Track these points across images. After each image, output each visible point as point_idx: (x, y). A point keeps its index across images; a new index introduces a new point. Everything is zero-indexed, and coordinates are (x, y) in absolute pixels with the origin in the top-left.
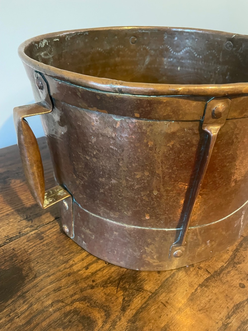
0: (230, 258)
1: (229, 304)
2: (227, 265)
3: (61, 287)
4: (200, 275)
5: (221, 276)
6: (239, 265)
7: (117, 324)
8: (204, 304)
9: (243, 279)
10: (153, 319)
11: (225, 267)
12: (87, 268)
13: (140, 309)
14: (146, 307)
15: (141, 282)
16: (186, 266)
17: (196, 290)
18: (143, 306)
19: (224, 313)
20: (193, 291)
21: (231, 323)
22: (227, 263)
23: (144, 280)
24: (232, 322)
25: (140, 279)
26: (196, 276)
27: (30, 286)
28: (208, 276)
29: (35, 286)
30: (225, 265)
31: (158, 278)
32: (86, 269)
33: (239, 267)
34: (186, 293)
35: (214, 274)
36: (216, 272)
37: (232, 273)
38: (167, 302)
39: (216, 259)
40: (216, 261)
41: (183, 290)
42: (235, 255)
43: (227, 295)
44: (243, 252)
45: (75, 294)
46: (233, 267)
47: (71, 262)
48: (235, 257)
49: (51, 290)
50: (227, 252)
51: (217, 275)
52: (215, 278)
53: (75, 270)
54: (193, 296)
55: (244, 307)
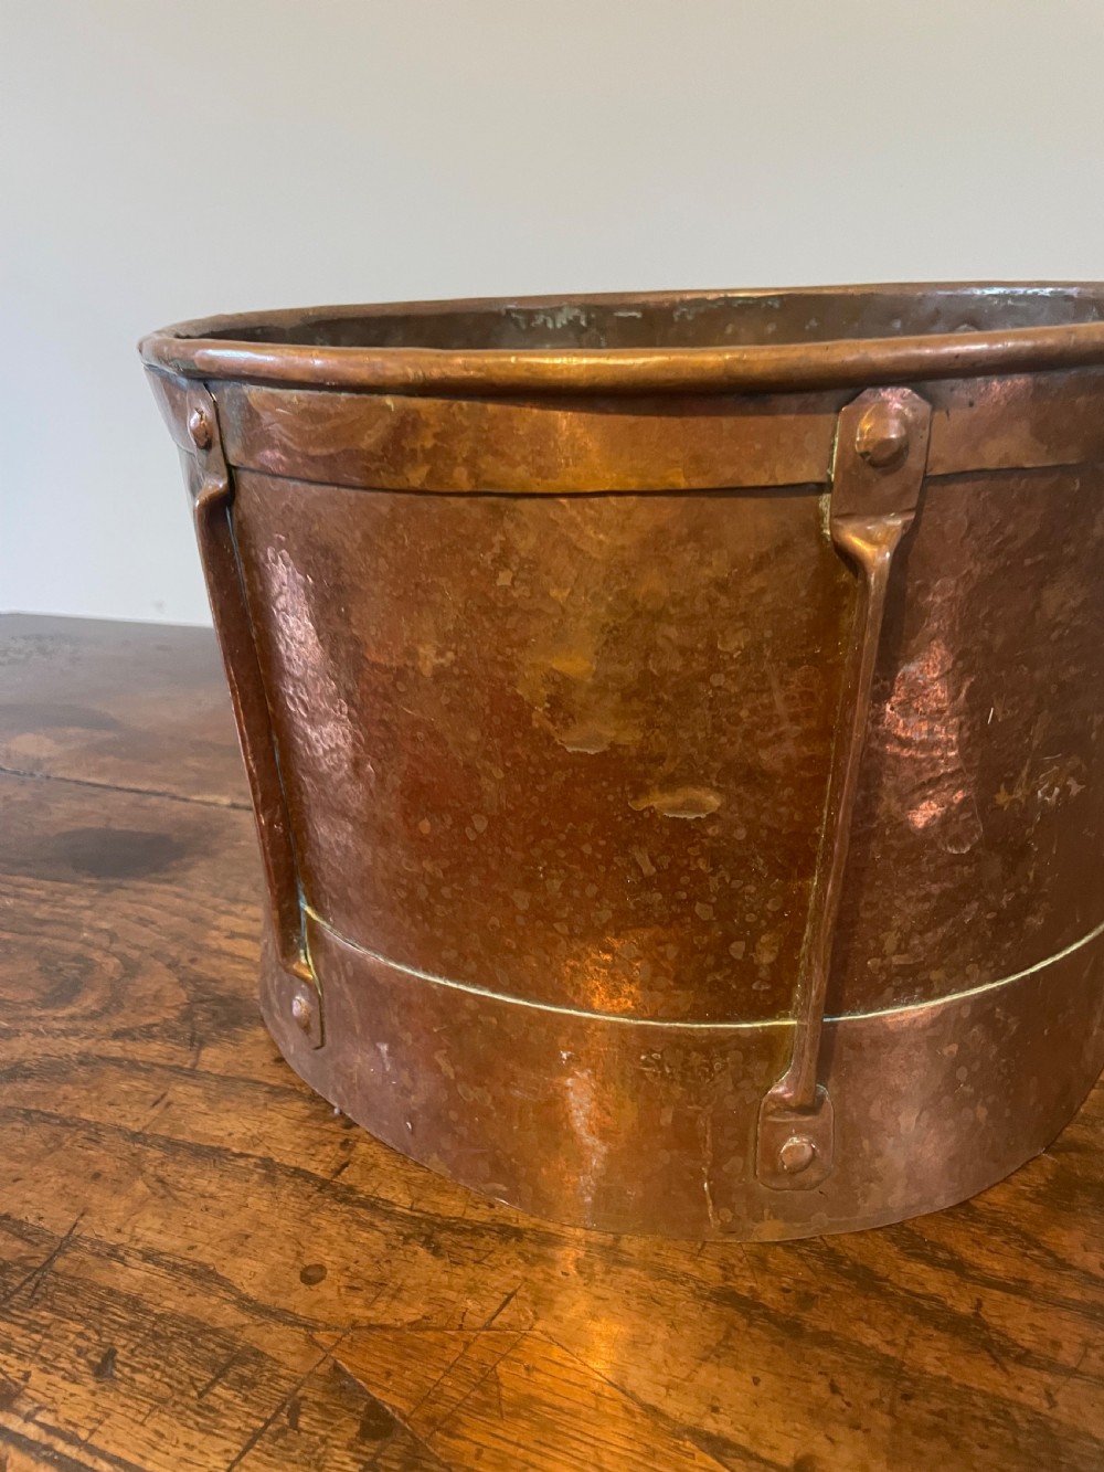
0: (451, 1218)
1: (209, 1249)
2: (405, 1216)
3: (153, 923)
4: (313, 1151)
5: (335, 1207)
6: (422, 1251)
7: (71, 1038)
8: (189, 1187)
9: (347, 1274)
10: (103, 1093)
11: (392, 1212)
12: (232, 936)
13: (129, 1061)
14: (140, 1069)
15: (228, 1036)
16: (333, 1107)
17: (241, 1155)
18: (141, 1064)
19: (169, 1242)
20: (235, 1150)
21: (126, 1265)
22: (417, 1214)
23: (237, 1040)
24: (130, 1269)
25: (235, 1032)
26: (305, 1143)
27: (141, 885)
28: (318, 1172)
29: (141, 891)
30: (398, 1209)
31: (257, 1065)
32: (227, 937)
33: (416, 1253)
34: (221, 1134)
35: (334, 1188)
36: (351, 1189)
37: (365, 1235)
38: (169, 1104)
39: (415, 1178)
40: (408, 1182)
41: (231, 1126)
42: (476, 1230)
43: (247, 1237)
44: (513, 1254)
45: (141, 949)
46: (402, 1234)
47: (238, 908)
48: (463, 1231)
49: (141, 915)
50: (477, 1203)
51: (334, 1196)
52: (320, 1190)
53: (215, 923)
54: (211, 1154)
55: (209, 1293)
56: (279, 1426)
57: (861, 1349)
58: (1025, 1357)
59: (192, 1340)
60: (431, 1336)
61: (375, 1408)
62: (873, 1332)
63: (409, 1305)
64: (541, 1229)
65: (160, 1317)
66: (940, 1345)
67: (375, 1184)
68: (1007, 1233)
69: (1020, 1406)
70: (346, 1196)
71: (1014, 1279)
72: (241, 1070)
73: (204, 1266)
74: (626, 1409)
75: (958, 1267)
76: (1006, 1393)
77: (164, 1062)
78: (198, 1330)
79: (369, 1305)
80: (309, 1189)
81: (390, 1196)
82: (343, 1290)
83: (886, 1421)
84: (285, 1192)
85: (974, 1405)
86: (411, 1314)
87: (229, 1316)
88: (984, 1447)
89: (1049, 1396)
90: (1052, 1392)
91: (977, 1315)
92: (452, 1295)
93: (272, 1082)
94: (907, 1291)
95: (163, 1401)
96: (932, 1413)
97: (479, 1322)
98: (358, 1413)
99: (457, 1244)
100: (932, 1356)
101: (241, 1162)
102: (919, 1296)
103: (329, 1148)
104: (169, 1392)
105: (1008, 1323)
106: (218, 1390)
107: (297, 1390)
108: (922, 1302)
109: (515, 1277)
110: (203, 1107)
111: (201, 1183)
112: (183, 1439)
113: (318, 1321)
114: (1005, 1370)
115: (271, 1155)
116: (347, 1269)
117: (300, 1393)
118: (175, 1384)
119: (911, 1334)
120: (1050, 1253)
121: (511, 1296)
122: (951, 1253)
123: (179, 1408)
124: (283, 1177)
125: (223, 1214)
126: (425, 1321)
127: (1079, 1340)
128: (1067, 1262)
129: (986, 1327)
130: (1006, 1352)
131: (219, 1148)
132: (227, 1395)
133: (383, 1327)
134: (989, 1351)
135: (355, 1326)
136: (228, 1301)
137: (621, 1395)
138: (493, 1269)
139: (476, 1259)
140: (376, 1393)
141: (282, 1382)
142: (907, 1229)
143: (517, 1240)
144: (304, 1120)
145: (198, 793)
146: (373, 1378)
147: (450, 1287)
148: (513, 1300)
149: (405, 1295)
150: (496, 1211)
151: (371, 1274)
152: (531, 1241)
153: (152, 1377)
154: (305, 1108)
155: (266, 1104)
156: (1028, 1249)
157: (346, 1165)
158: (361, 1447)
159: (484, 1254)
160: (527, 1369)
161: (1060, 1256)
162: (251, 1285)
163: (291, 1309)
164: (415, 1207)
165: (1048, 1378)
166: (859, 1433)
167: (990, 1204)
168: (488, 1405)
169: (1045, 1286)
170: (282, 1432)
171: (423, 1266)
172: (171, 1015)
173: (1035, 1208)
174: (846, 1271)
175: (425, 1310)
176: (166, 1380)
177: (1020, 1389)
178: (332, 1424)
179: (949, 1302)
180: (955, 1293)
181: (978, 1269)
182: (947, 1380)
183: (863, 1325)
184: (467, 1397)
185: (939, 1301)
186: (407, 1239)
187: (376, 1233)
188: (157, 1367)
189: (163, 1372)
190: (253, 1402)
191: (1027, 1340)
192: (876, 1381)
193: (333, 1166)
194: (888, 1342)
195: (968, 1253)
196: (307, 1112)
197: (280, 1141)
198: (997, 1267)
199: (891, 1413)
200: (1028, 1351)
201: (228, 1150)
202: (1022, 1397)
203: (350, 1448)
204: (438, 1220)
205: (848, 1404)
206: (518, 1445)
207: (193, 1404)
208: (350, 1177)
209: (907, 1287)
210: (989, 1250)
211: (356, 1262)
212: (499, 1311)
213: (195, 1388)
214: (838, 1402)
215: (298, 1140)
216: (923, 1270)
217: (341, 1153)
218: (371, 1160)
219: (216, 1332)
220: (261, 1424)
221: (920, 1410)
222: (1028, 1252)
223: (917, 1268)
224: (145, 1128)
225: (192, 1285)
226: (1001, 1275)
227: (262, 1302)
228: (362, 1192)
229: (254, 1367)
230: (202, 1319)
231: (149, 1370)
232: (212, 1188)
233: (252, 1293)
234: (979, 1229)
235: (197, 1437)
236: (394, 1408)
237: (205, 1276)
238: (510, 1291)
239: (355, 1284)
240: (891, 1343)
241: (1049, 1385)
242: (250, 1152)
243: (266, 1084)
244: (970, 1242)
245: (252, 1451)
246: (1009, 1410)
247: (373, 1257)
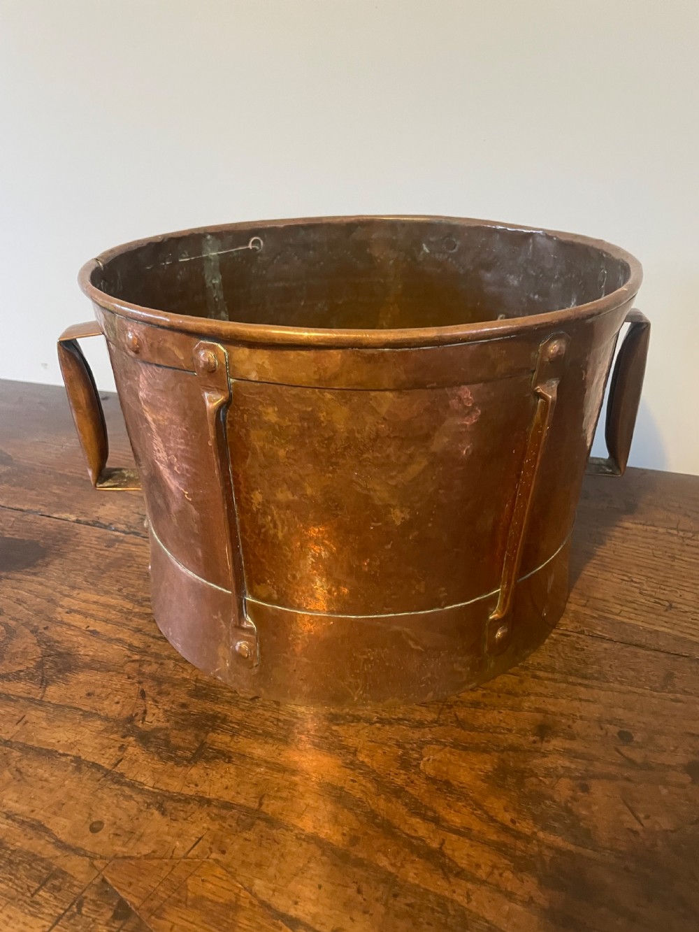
0: (174, 793)
1: (42, 812)
2: (148, 791)
3: (25, 603)
4: (103, 752)
5: (112, 786)
6: (156, 813)
8: (34, 774)
9: (115, 826)
11: (143, 789)
12: (70, 611)
13: (5, 694)
14: (12, 700)
15: (62, 679)
17: (64, 755)
18: (12, 697)
19: (20, 808)
20: (61, 751)
22: (156, 791)
23: (67, 681)
25: (67, 676)
26: (99, 747)
27: (18, 576)
28: (105, 765)
29: (19, 580)
30: (146, 787)
31: (77, 697)
32: (67, 613)
33: (152, 814)
34: (54, 741)
35: (113, 774)
36: (122, 775)
37: (127, 803)
38: (26, 722)
39: (157, 769)
40: (154, 771)
41: (59, 736)
42: (187, 800)
43: (64, 804)
44: (204, 814)
45: (17, 620)
46: (147, 803)
47: (75, 593)
48: (179, 801)
49: (19, 597)
50: (189, 783)
51: (112, 780)
52: (105, 776)
53: (61, 603)
54: (47, 754)
55: (40, 838)
56: (71, 913)
57: (378, 869)
58: (460, 874)
59: (30, 865)
60: (155, 862)
61: (122, 903)
62: (385, 858)
63: (145, 844)
64: (221, 799)
65: (13, 851)
66: (418, 866)
67: (135, 773)
68: (467, 801)
69: (452, 901)
70: (119, 779)
71: (464, 828)
72: (68, 700)
73: (39, 822)
74: (251, 903)
75: (437, 820)
76: (447, 894)
77: (26, 695)
78: (34, 858)
79: (124, 845)
80: (99, 775)
81: (142, 780)
82: (111, 836)
83: (382, 909)
84: (86, 777)
85: (429, 901)
86: (145, 850)
87: (50, 851)
88: (429, 924)
89: (468, 896)
90: (470, 894)
91: (441, 848)
92: (169, 838)
93: (84, 708)
94: (407, 835)
95: (13, 899)
96: (407, 905)
97: (182, 854)
98: (113, 906)
99: (175, 808)
100: (413, 873)
101: (63, 759)
102: (412, 837)
103: (112, 750)
104: (16, 893)
105: (456, 854)
106: (41, 893)
107: (82, 893)
108: (414, 841)
109: (204, 828)
110: (44, 724)
111: (40, 771)
112: (22, 920)
113: (95, 853)
114: (450, 882)
115: (80, 754)
116: (115, 823)
117: (84, 895)
118: (19, 889)
119: (405, 859)
120: (486, 813)
121: (200, 839)
122: (435, 812)
123: (21, 903)
124: (86, 768)
125: (51, 790)
126: (152, 854)
127: (490, 864)
128: (494, 818)
129: (444, 855)
130: (451, 870)
131: (52, 750)
132: (46, 895)
133: (131, 858)
134: (443, 870)
135: (116, 857)
136: (49, 842)
137: (250, 895)
138: (193, 823)
139: (185, 817)
140: (123, 895)
141: (75, 888)
142: (415, 798)
143: (208, 806)
144: (100, 732)
145: (56, 512)
146: (123, 887)
147: (168, 834)
148: (201, 841)
149: (144, 839)
150: (198, 788)
151: (127, 827)
152: (215, 806)
153: (8, 886)
154: (101, 725)
155: (80, 722)
156: (476, 810)
157: (121, 761)
158: (113, 925)
159: (189, 814)
160: (203, 881)
161: (491, 814)
162: (63, 833)
163: (83, 847)
164: (155, 786)
165: (469, 886)
166: (367, 916)
167: (461, 783)
168: (180, 901)
169: (479, 832)
170: (72, 916)
171: (156, 823)
172: (32, 664)
173: (484, 786)
174: (378, 823)
175: (154, 847)
176: (15, 887)
177: (454, 892)
178: (98, 911)
179: (428, 841)
180: (432, 835)
181: (447, 822)
182: (418, 886)
183: (381, 854)
184: (169, 897)
185: (422, 840)
186: (149, 805)
187: (133, 802)
188: (10, 880)
189: (14, 882)
190: (59, 899)
191: (463, 863)
192: (381, 886)
193: (114, 761)
194: (391, 864)
195: (443, 812)
196: (102, 728)
197: (86, 746)
198: (456, 820)
199: (385, 905)
200: (463, 870)
201: (56, 751)
202: (455, 897)
203: (107, 924)
204: (167, 794)
205: (364, 899)
206: (192, 923)
207: (28, 900)
208: (121, 768)
209: (408, 832)
210: (455, 811)
211: (120, 819)
212: (192, 848)
213: (30, 891)
214: (360, 898)
215: (96, 746)
216: (418, 822)
217: (119, 753)
218: (134, 758)
219: (42, 860)
220: (62, 912)
221: (400, 904)
222: (475, 812)
223: (416, 821)
224: (12, 737)
225: (31, 833)
226: (459, 825)
227: (67, 843)
228: (127, 777)
229: (60, 880)
230: (36, 853)
231: (6, 881)
232: (46, 775)
233: (63, 837)
234: (452, 798)
235: (29, 918)
236: (132, 903)
237: (39, 828)
238: (200, 836)
239: (118, 832)
240: (393, 865)
241: (470, 890)
242: (69, 753)
243: (81, 710)
244: (446, 806)
245: (57, 926)
246: (446, 903)
247: (129, 816)
